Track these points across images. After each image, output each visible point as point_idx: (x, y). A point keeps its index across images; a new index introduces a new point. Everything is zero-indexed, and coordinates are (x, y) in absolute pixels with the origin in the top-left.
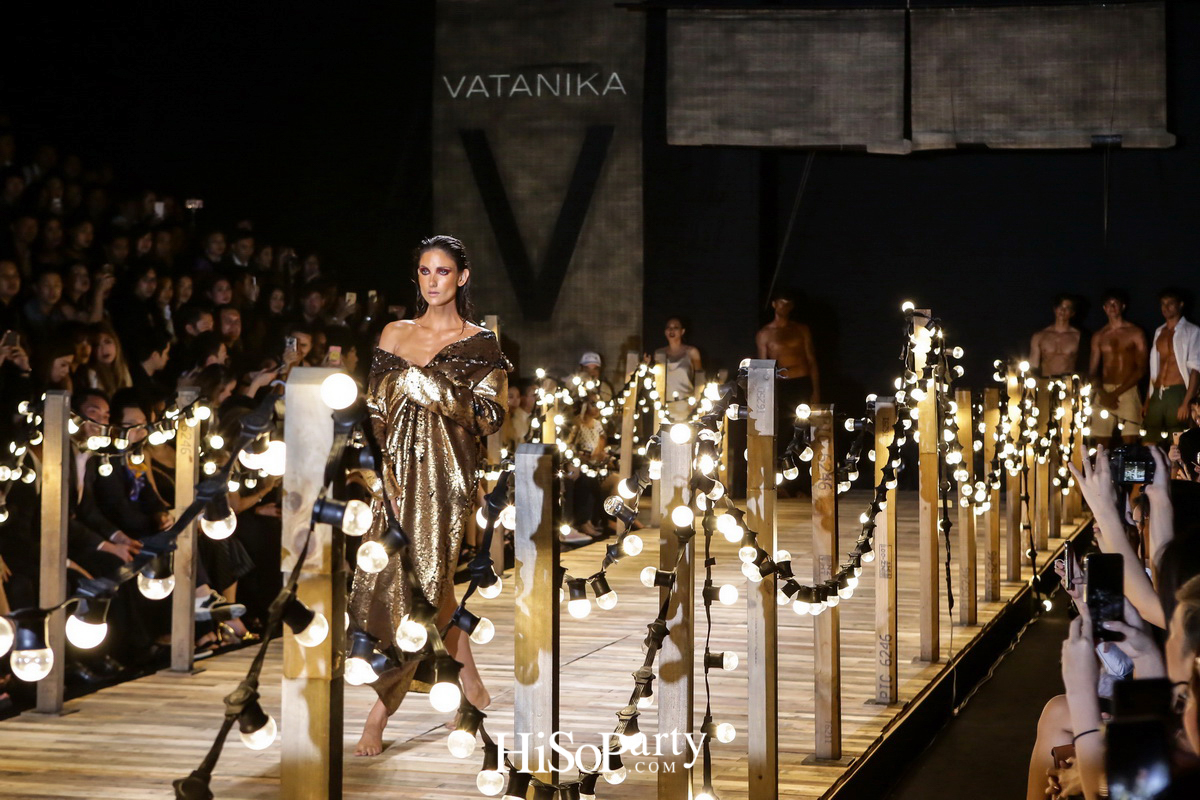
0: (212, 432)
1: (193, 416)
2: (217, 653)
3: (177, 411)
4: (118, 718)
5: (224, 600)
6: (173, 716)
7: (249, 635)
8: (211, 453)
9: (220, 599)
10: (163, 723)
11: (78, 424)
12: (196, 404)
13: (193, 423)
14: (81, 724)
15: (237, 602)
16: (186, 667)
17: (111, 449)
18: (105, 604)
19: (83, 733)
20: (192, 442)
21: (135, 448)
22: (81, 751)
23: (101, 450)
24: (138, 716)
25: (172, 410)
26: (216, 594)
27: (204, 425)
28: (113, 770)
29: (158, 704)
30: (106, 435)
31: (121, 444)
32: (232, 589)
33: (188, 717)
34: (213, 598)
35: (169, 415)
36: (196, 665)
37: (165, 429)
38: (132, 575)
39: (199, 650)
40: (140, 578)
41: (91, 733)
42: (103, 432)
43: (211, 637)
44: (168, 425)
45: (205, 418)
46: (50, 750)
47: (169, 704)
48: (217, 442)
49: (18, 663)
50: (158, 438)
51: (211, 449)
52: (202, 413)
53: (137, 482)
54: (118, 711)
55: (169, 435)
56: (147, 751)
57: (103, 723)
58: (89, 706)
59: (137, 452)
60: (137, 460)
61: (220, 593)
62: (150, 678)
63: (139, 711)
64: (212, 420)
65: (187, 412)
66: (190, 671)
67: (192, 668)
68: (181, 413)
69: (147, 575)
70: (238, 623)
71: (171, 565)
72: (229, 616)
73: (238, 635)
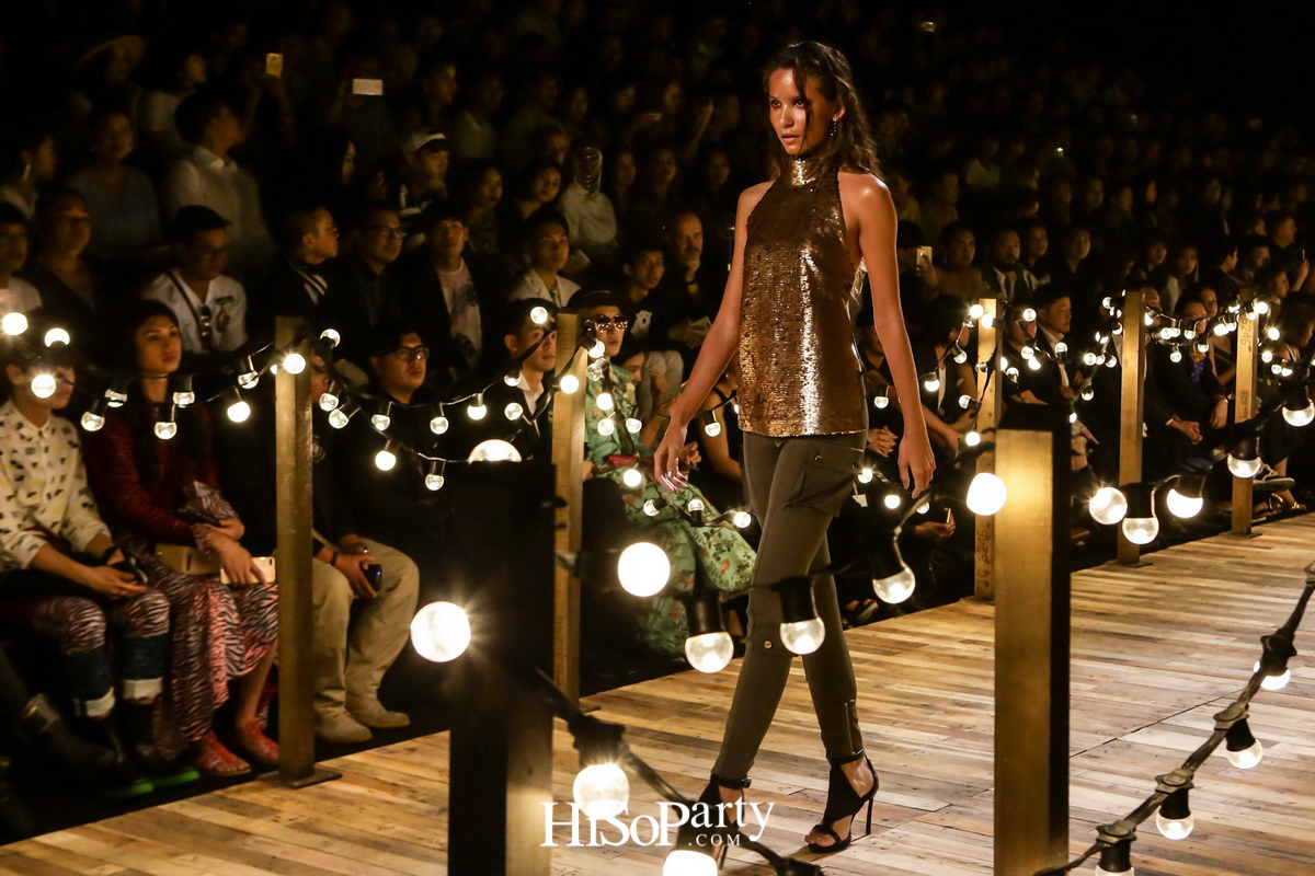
0: (1270, 325)
1: (1252, 311)
2: (1271, 520)
3: (1238, 307)
4: (1187, 572)
5: (1276, 474)
6: (1234, 573)
7: (1296, 506)
8: (1266, 343)
9: (1272, 472)
10: (1225, 579)
11: (1153, 317)
12: (1255, 300)
13: (1253, 317)
14: (1155, 575)
15: (1287, 476)
16: (1245, 531)
17: (1181, 339)
18: (1200, 481)
19: (1157, 583)
20: (1251, 333)
21: (1201, 339)
22: (1157, 599)
23: (1172, 340)
24: (1204, 572)
25: (1233, 305)
26: (1269, 468)
27: (1262, 318)
28: (1184, 616)
29: (1221, 561)
30: (1177, 327)
31: (1190, 335)
32: (1283, 464)
33: (1247, 574)
34: (1265, 472)
35: (1231, 309)
36: (1254, 529)
37: (1228, 322)
38: (1224, 456)
39: (1256, 515)
40: (1230, 458)
41: (1165, 583)
42: (1174, 325)
43: (1263, 506)
44: (1231, 318)
45: (1263, 312)
46: (1129, 596)
47: (1229, 563)
48: (1274, 333)
49: (1128, 528)
50: (1221, 330)
51: (1269, 340)
52: (1261, 308)
53: (1196, 366)
54: (1186, 566)
55: (1231, 327)
56: (1213, 602)
57: (1174, 575)
58: (1160, 560)
59: (1203, 342)
60: (1203, 349)
61: (1272, 467)
62: (1213, 539)
63: (1205, 567)
64: (1269, 314)
65: (1247, 308)
66: (1248, 534)
67: (1249, 532)
68: (1242, 308)
69: (1236, 456)
70: (1288, 493)
71: (1257, 449)
72: (1280, 488)
73: (1287, 504)
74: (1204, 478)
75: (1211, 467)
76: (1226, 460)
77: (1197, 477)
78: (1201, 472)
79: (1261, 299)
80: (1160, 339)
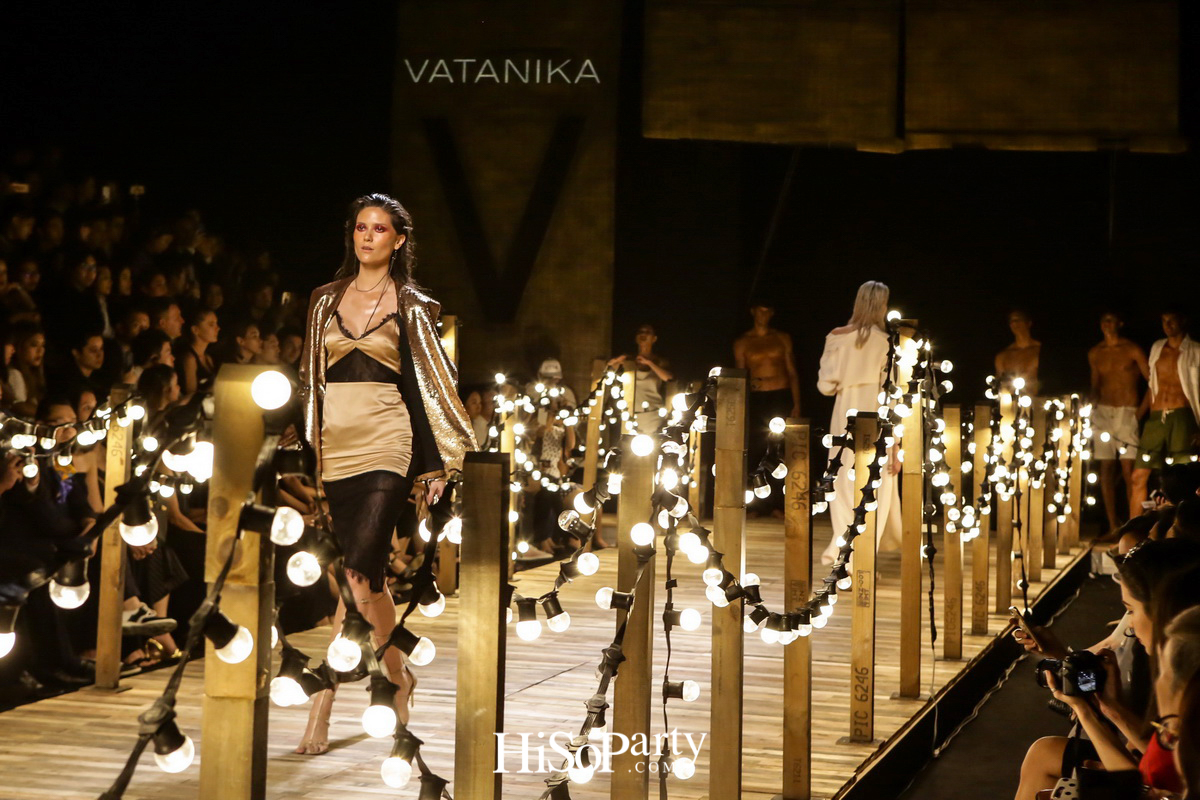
0: (145, 434)
1: (125, 416)
2: (145, 670)
3: (109, 410)
4: (36, 737)
5: (154, 614)
6: (95, 737)
7: (178, 653)
8: (142, 456)
9: (150, 613)
10: (85, 744)
12: (129, 403)
13: (125, 423)
15: (168, 616)
16: (112, 684)
17: (37, 448)
18: (12, 613)
20: (124, 443)
23: (26, 449)
24: (57, 737)
25: (103, 409)
26: (146, 607)
27: (137, 425)
29: (79, 723)
30: (32, 434)
31: (48, 444)
32: (164, 603)
33: (110, 738)
34: (142, 612)
35: (99, 413)
36: (123, 682)
37: (95, 429)
38: (43, 582)
39: (127, 667)
40: (53, 585)
41: (7, 753)
42: (28, 431)
43: (138, 654)
44: (99, 424)
45: (138, 418)
47: (91, 724)
48: (150, 443)
50: (87, 438)
51: (145, 452)
52: (136, 412)
53: (63, 484)
54: (37, 729)
55: (99, 435)
56: (66, 773)
57: (19, 743)
59: (64, 454)
61: (151, 607)
62: (71, 696)
63: (60, 730)
64: (145, 420)
65: (119, 411)
66: (115, 688)
67: (116, 686)
68: (112, 412)
69: (60, 582)
70: (168, 638)
71: (86, 572)
72: (158, 631)
73: (167, 652)
74: (18, 609)
75: (26, 595)
76: (46, 586)
77: (8, 608)
78: (13, 601)
79: (136, 402)
80: (11, 448)
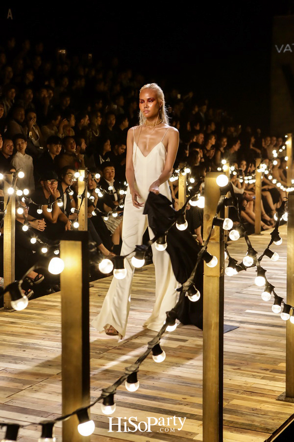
0: (191, 177)
1: (184, 172)
3: (179, 170)
8: (190, 184)
12: (185, 168)
13: (184, 174)
14: (148, 274)
18: (144, 253)
19: (148, 277)
20: (184, 180)
22: (147, 284)
25: (177, 170)
27: (188, 175)
35: (176, 171)
41: (151, 277)
44: (176, 175)
45: (188, 172)
46: (137, 283)
48: (192, 180)
49: (116, 273)
52: (188, 170)
55: (176, 178)
64: (190, 173)
65: (182, 171)
69: (158, 244)
71: (166, 240)
77: (142, 252)
79: (187, 167)
